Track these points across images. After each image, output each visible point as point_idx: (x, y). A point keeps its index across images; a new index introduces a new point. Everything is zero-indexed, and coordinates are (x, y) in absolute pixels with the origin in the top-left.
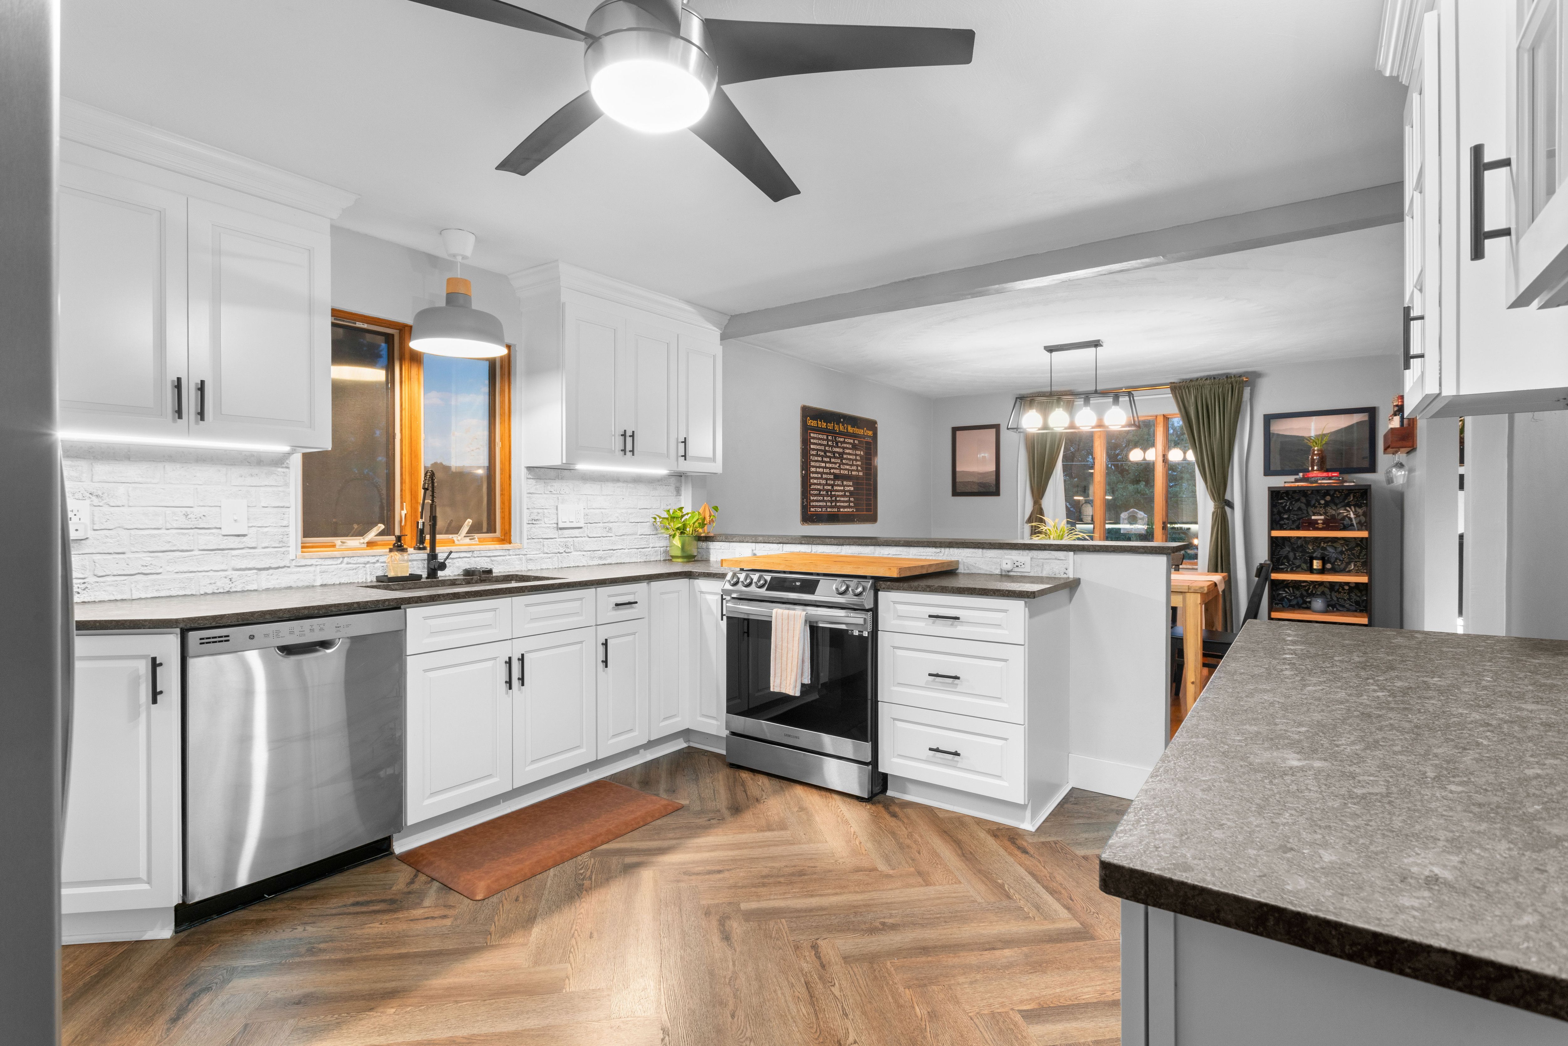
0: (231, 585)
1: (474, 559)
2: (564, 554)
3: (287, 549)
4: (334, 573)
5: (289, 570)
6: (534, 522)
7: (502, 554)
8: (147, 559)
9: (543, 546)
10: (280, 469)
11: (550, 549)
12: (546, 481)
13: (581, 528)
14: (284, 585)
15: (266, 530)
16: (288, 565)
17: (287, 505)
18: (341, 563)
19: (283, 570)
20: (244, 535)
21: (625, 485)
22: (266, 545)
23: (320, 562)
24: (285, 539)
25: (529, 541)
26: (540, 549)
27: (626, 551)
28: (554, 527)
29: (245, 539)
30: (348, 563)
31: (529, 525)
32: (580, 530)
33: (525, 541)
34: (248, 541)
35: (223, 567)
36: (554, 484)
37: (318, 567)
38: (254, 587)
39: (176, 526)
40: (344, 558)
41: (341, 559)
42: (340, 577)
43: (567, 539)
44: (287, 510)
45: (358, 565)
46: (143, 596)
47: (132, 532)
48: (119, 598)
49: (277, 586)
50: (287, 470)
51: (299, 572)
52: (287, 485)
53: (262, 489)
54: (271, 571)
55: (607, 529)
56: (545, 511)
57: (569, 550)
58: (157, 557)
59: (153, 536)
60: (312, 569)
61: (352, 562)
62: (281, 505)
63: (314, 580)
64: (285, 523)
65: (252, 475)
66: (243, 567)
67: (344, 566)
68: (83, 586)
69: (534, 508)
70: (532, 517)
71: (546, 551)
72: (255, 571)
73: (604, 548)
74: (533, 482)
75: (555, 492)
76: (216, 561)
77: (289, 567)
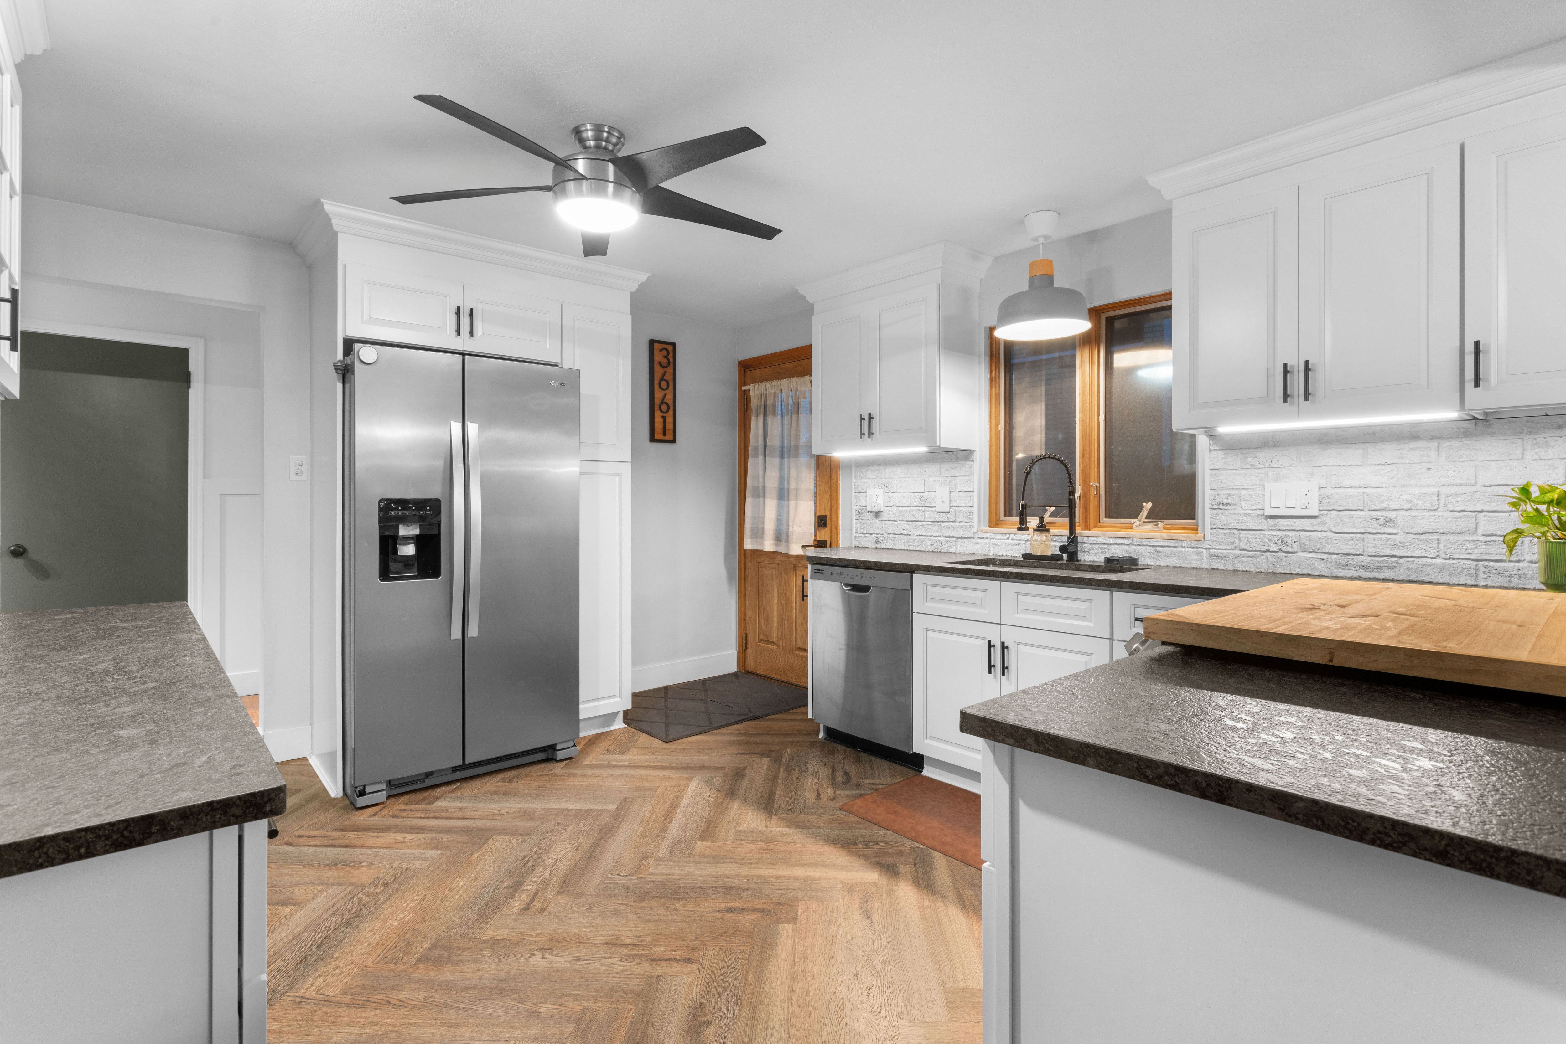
0: (942, 547)
1: (1134, 547)
2: (1281, 554)
3: (972, 524)
4: (1002, 547)
5: (974, 540)
6: (1221, 506)
7: (1171, 544)
8: (905, 524)
9: (1240, 539)
10: (968, 463)
11: (1252, 545)
12: (1245, 451)
13: (1315, 517)
14: (970, 552)
15: (961, 509)
16: (972, 536)
17: (972, 490)
18: (1008, 538)
19: (970, 540)
20: (948, 512)
21: (1434, 444)
22: (960, 520)
23: (993, 536)
24: (971, 516)
25: (1214, 531)
26: (1233, 543)
27: (1439, 561)
28: (1258, 515)
29: (949, 515)
30: (1013, 539)
31: (1214, 511)
32: (1313, 520)
33: (1208, 531)
34: (951, 517)
35: (938, 534)
36: (1258, 454)
37: (992, 540)
38: (953, 550)
39: (916, 505)
40: (1009, 534)
41: (1008, 535)
42: (1006, 551)
43: (1285, 533)
44: (972, 494)
45: (1020, 542)
46: (903, 548)
47: (900, 508)
48: (894, 548)
49: (966, 552)
50: (973, 463)
51: (979, 543)
52: (972, 474)
53: (959, 478)
54: (964, 540)
55: (1381, 521)
56: (1243, 492)
57: (1289, 549)
58: (909, 524)
59: (907, 511)
60: (987, 541)
61: (1016, 538)
62: (968, 490)
63: (989, 551)
64: (970, 504)
65: (953, 469)
66: (947, 535)
67: (1010, 541)
68: (882, 539)
69: (1223, 489)
70: (1218, 501)
71: (1243, 546)
72: (955, 539)
73: (1371, 550)
74: (1221, 453)
75: (1259, 466)
76: (934, 530)
77: (973, 538)
